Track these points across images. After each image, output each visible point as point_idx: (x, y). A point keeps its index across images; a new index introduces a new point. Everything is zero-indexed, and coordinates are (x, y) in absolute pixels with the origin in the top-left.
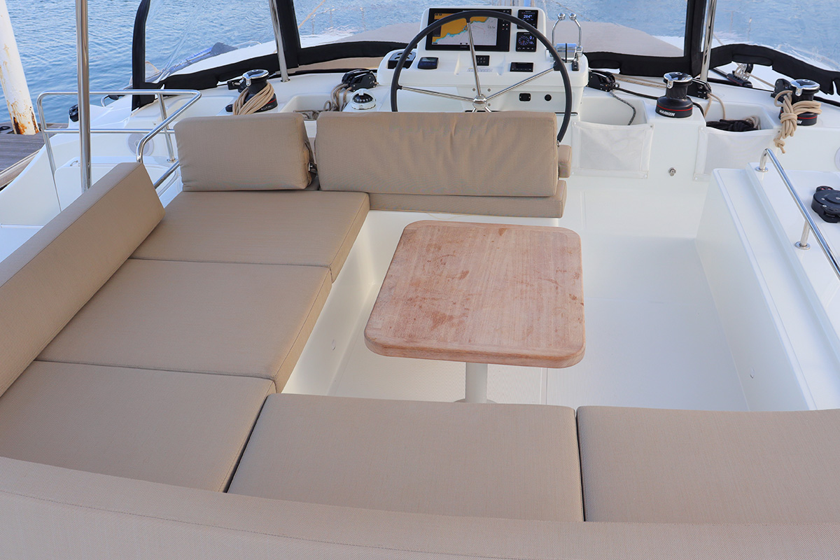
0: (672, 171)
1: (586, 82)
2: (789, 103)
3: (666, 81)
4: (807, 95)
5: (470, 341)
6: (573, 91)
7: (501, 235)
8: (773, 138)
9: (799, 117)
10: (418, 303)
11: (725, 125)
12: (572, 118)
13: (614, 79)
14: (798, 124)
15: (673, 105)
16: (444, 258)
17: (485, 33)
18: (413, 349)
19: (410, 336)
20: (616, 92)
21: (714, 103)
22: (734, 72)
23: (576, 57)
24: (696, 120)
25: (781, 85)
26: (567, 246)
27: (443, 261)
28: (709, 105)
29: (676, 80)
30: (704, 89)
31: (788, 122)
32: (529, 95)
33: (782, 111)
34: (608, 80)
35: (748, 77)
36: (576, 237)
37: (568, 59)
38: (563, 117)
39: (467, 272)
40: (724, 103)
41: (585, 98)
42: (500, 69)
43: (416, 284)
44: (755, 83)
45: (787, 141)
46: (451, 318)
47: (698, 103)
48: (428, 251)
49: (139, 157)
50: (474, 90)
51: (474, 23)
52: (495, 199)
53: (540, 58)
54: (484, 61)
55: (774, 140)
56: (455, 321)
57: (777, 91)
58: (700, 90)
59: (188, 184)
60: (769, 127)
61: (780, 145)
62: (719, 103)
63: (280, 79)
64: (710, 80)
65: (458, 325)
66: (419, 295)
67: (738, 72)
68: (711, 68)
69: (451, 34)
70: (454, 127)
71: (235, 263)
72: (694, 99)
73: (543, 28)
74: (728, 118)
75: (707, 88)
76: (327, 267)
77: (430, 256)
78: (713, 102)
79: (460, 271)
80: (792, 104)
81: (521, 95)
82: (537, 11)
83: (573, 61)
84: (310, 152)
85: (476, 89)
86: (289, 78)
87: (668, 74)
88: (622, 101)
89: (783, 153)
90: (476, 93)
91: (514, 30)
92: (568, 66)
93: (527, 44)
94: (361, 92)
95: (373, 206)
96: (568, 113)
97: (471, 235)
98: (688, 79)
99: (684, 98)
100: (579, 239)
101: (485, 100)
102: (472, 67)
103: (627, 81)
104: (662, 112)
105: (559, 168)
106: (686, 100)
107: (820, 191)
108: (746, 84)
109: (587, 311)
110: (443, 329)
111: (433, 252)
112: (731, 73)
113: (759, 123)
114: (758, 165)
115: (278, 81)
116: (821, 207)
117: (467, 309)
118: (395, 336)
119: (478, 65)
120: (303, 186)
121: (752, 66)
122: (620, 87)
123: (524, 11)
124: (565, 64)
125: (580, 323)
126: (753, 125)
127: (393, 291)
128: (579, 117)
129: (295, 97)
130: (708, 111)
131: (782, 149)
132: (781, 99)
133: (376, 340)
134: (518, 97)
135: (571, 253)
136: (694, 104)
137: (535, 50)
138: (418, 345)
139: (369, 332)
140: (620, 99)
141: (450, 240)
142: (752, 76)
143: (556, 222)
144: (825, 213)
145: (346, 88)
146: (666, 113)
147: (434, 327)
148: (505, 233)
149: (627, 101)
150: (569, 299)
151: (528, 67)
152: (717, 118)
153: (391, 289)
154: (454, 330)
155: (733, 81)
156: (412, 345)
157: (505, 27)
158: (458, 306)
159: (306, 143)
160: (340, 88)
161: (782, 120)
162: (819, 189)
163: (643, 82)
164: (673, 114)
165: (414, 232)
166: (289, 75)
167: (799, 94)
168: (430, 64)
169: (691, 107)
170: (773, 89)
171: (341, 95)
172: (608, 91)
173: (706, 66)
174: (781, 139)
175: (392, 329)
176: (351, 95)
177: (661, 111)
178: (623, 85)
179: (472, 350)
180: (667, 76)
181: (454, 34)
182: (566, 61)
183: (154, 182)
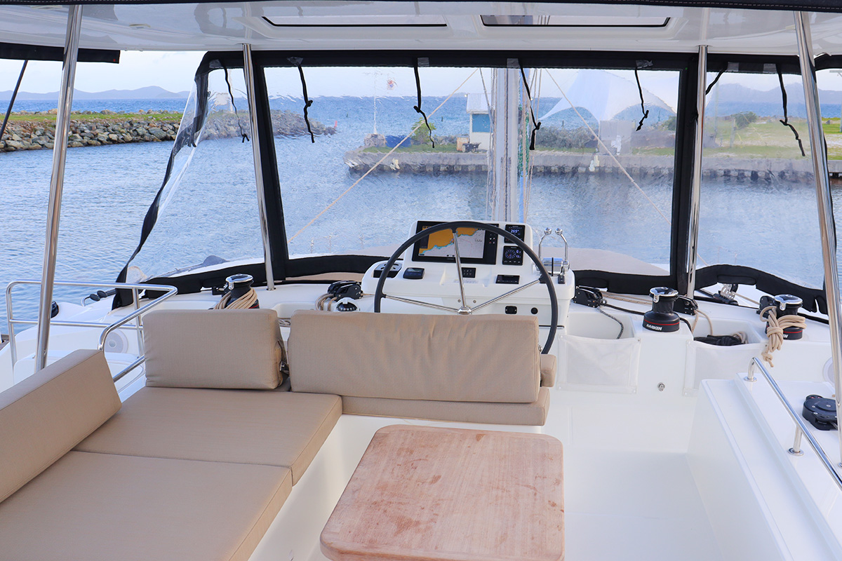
0: (661, 386)
1: (572, 295)
2: (774, 317)
3: (652, 296)
4: (791, 309)
5: (436, 548)
6: (559, 303)
7: (478, 440)
8: (761, 352)
9: (785, 331)
10: (383, 507)
11: (713, 340)
12: (558, 331)
13: (601, 295)
14: (784, 339)
15: (660, 320)
16: (415, 462)
17: (472, 246)
18: (373, 555)
19: (371, 541)
20: (603, 308)
21: (701, 319)
22: (719, 292)
23: (563, 271)
24: (683, 335)
25: (765, 302)
26: (549, 453)
27: (414, 465)
28: (696, 321)
29: (662, 294)
30: (691, 306)
31: (774, 336)
32: (516, 308)
33: (768, 326)
34: (595, 296)
35: (734, 296)
36: (558, 444)
37: (554, 273)
38: (549, 330)
39: (439, 477)
40: (711, 319)
41: (571, 313)
42: (486, 281)
43: (383, 487)
44: (740, 301)
45: (775, 354)
46: (418, 523)
47: (685, 319)
48: (399, 455)
49: (101, 346)
50: (459, 301)
51: (462, 237)
52: (473, 405)
53: (527, 271)
54: (470, 273)
55: (762, 354)
56: (422, 527)
57: (762, 308)
58: (687, 307)
59: (151, 379)
60: (756, 341)
61: (768, 359)
62: (706, 319)
63: (266, 287)
64: (696, 298)
65: (425, 531)
66: (385, 499)
67: (724, 291)
68: (697, 288)
69: (438, 246)
70: (433, 329)
71: (188, 459)
72: (681, 315)
73: (530, 241)
74: (715, 334)
75: (694, 305)
76: (288, 467)
77: (401, 460)
78: (699, 318)
79: (432, 475)
80: (777, 318)
81: (507, 308)
82: (524, 226)
83: (559, 275)
84: (283, 352)
85: (461, 300)
86: (275, 286)
87: (654, 288)
88: (609, 316)
89: (772, 366)
90: (461, 304)
91: (501, 244)
92: (554, 280)
93: (513, 257)
94: (345, 300)
95: (345, 411)
96: (554, 326)
97: (446, 440)
98: (674, 294)
99: (671, 312)
100: (561, 445)
101: (470, 311)
102: (458, 279)
103: (614, 299)
104: (650, 326)
105: (542, 376)
106: (673, 315)
107: (810, 399)
108: (732, 303)
109: (568, 518)
110: (408, 535)
111: (404, 456)
112: (717, 293)
113: (746, 339)
114: (746, 375)
115: (263, 290)
116: (813, 414)
117: (437, 515)
118: (353, 541)
119: (463, 277)
120: (273, 386)
121: (737, 286)
122: (608, 303)
123: (512, 226)
124: (551, 277)
125: (559, 530)
126: (740, 340)
127: (356, 494)
128: (565, 330)
129: (279, 305)
130: (696, 327)
131: (770, 363)
132: (766, 315)
133: (332, 545)
134: (504, 310)
135: (551, 459)
136: (681, 319)
137: (521, 264)
138: (378, 551)
139: (326, 536)
140: (607, 315)
141: (423, 444)
142: (737, 295)
143: (539, 430)
144: (817, 420)
145: (331, 297)
146: (654, 327)
147: (398, 532)
148: (483, 439)
149: (614, 316)
150: (548, 506)
151: (514, 279)
152: (705, 335)
153: (354, 492)
154: (419, 536)
155: (719, 299)
156: (371, 551)
157: (492, 241)
158: (426, 511)
159: (280, 342)
160: (325, 298)
161: (768, 334)
162: (808, 398)
163: (630, 299)
164: (660, 329)
165: (386, 436)
166: (275, 284)
167: (783, 308)
168: (416, 275)
169: (677, 321)
170: (758, 307)
171: (326, 305)
172: (596, 307)
173: (692, 285)
174: (769, 353)
175: (352, 533)
176: (335, 305)
177: (648, 325)
178: (610, 302)
179: (439, 557)
180: (653, 291)
181: (441, 247)
182: (552, 275)
183: (114, 375)
